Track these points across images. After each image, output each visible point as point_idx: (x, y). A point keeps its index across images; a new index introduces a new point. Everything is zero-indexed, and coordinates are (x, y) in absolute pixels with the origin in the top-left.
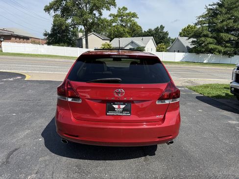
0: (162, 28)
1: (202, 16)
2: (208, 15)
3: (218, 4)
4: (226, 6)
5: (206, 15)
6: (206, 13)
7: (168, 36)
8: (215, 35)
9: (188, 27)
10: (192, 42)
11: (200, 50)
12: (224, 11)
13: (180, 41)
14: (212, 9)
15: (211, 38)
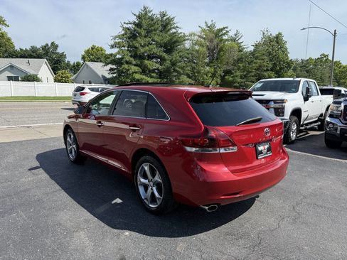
0: (54, 46)
1: (119, 37)
2: (125, 36)
3: (134, 23)
4: (145, 27)
5: (123, 35)
6: (123, 32)
7: (67, 60)
8: (139, 63)
9: (92, 49)
10: (110, 70)
11: (125, 82)
12: (143, 33)
13: (91, 69)
14: (128, 29)
15: (135, 65)
